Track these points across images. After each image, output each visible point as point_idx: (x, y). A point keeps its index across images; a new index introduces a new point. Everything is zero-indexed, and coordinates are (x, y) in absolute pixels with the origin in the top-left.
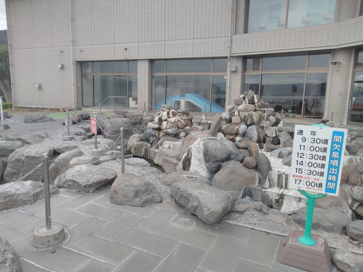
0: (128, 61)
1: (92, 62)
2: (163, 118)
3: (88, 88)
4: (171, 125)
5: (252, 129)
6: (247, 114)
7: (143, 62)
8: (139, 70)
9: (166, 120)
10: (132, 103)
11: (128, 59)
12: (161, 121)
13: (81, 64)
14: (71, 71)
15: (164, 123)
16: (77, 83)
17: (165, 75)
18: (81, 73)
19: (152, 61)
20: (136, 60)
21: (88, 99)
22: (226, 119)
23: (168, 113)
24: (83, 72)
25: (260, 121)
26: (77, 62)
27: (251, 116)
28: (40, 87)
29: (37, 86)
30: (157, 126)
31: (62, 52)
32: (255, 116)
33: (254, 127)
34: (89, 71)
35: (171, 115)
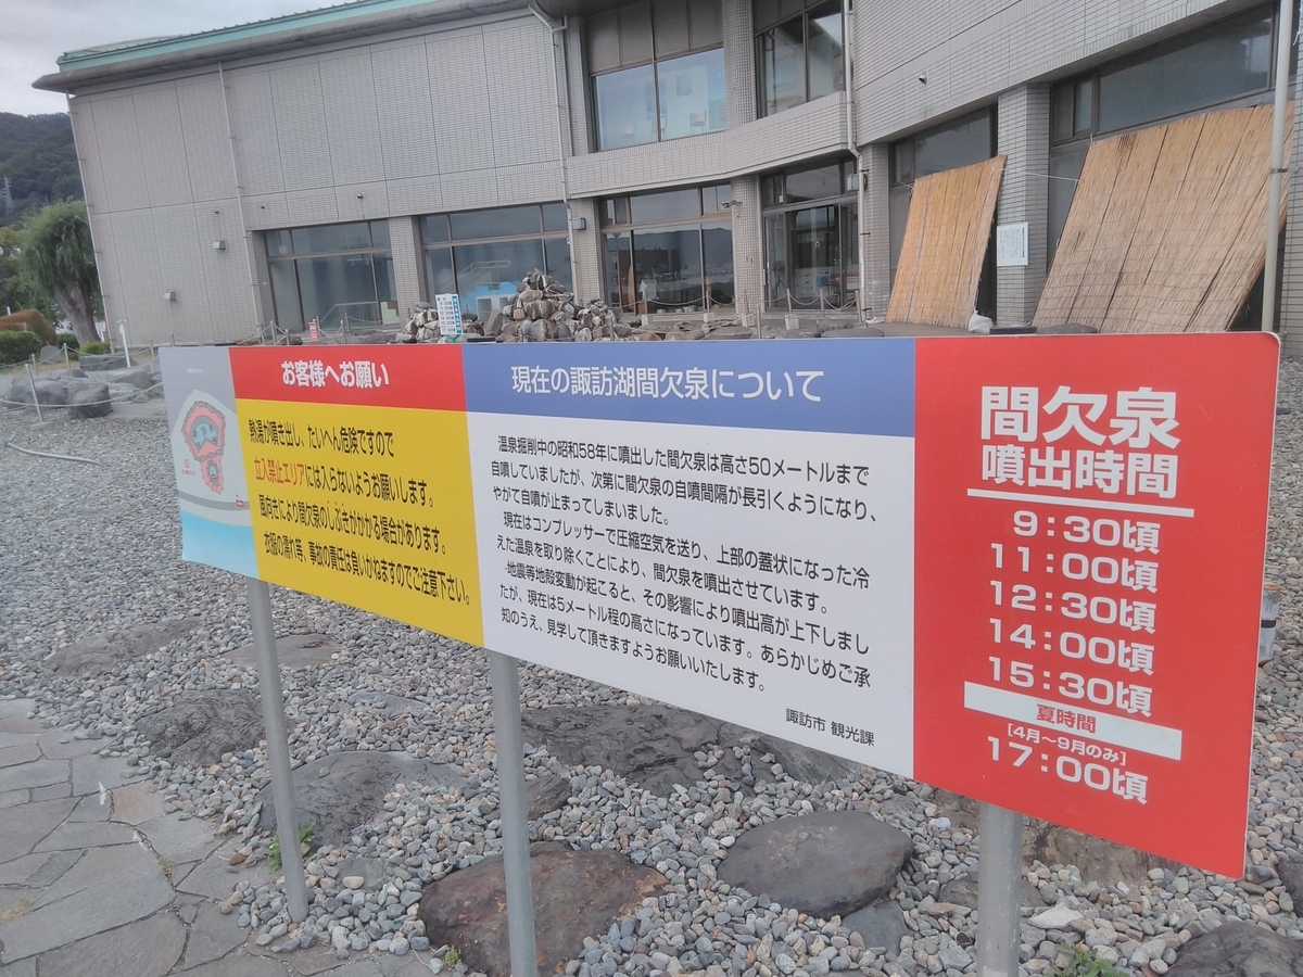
0: (369, 221)
1: (290, 229)
2: (417, 324)
3: (286, 291)
4: (431, 332)
5: (538, 325)
6: (530, 304)
7: (400, 222)
8: (394, 240)
9: (422, 326)
10: (388, 314)
11: (367, 218)
12: (415, 328)
13: (265, 237)
14: (245, 255)
15: (421, 331)
16: (260, 281)
17: (449, 245)
18: (267, 257)
19: (419, 220)
20: (386, 219)
21: (289, 314)
22: (507, 315)
23: (425, 315)
24: (271, 254)
25: (550, 314)
26: (257, 233)
27: (536, 307)
28: (173, 299)
29: (168, 296)
30: (410, 337)
31: (217, 213)
32: (542, 306)
33: (541, 322)
34: (283, 250)
35: (430, 318)
